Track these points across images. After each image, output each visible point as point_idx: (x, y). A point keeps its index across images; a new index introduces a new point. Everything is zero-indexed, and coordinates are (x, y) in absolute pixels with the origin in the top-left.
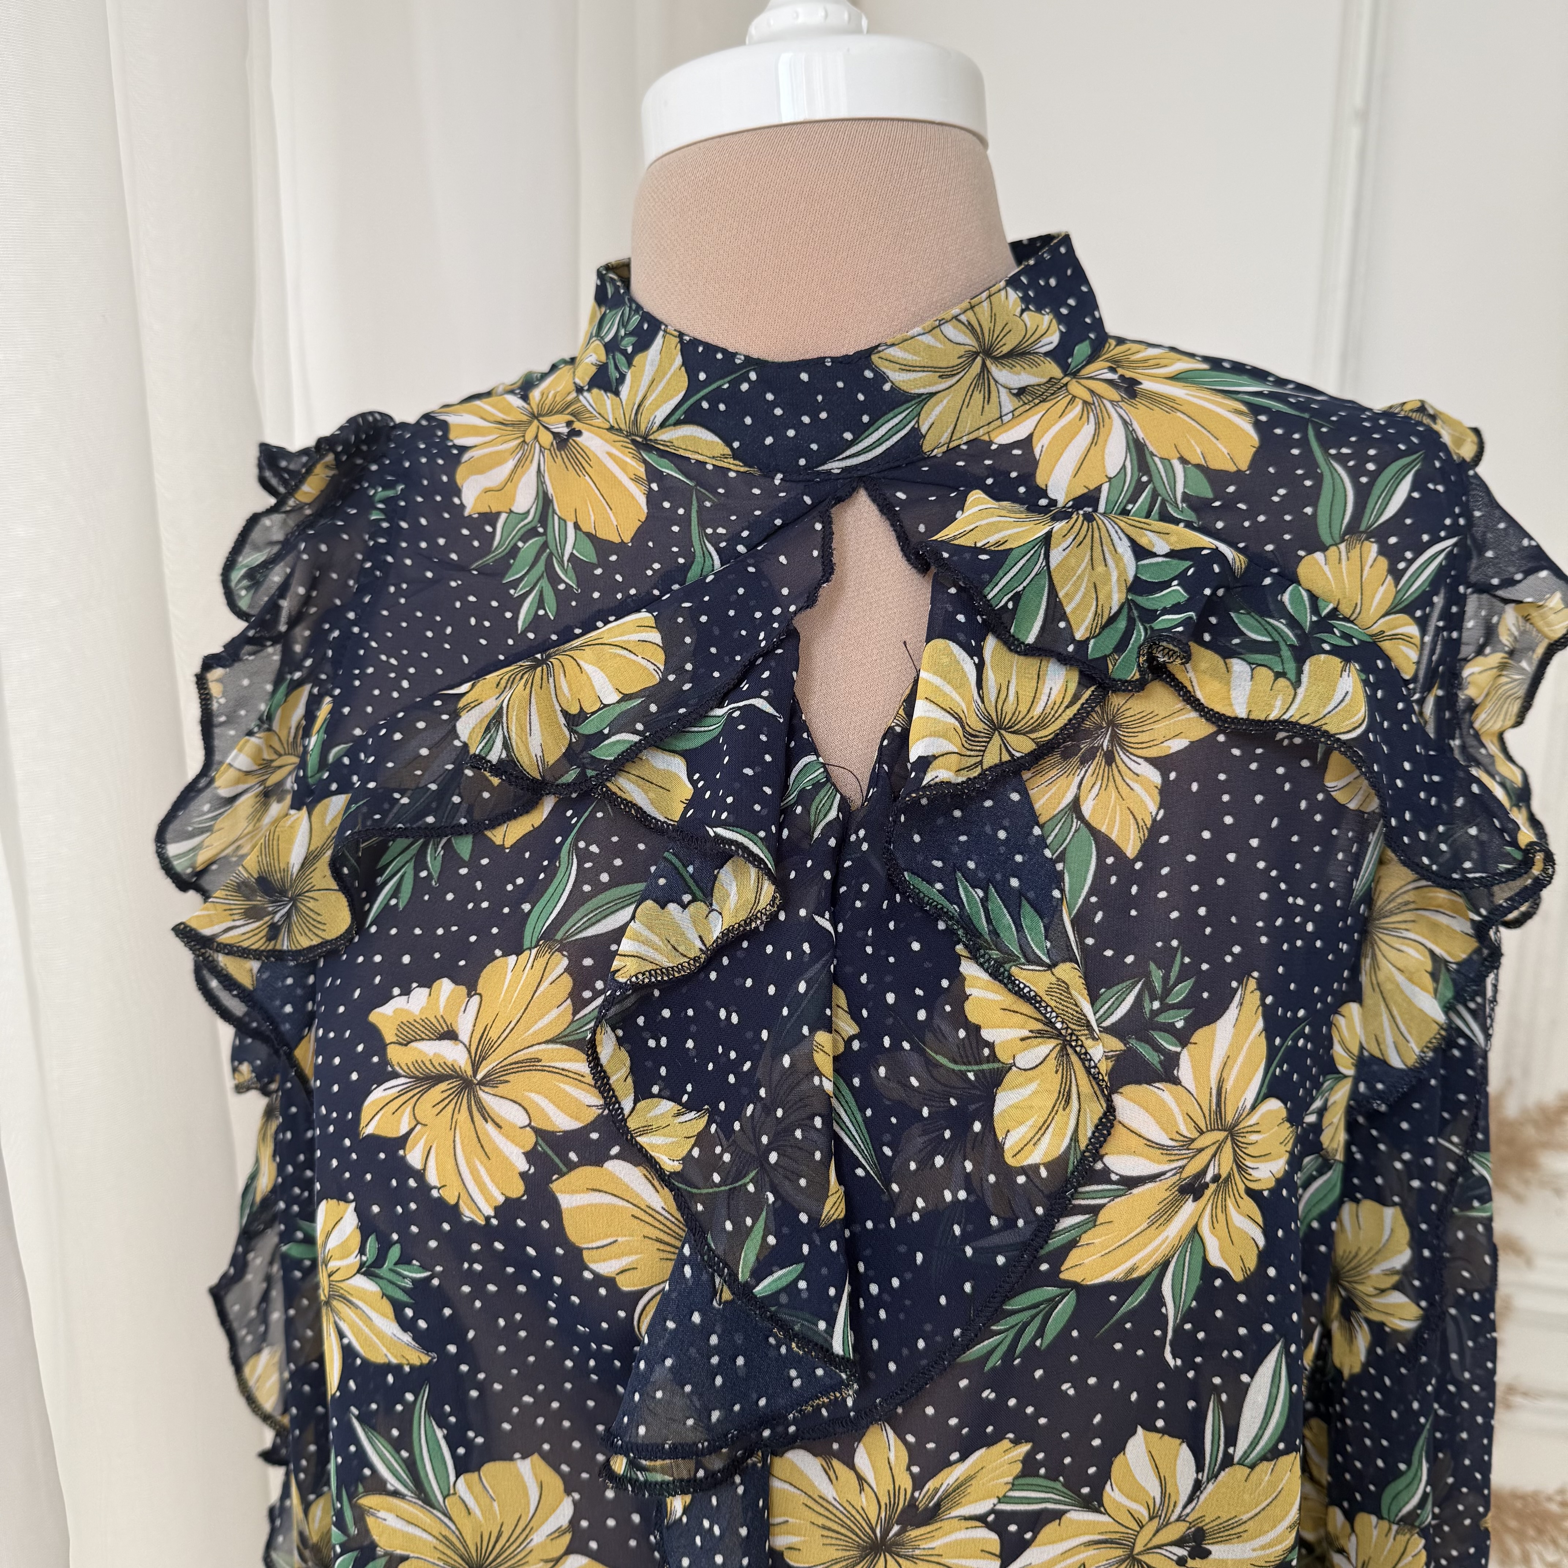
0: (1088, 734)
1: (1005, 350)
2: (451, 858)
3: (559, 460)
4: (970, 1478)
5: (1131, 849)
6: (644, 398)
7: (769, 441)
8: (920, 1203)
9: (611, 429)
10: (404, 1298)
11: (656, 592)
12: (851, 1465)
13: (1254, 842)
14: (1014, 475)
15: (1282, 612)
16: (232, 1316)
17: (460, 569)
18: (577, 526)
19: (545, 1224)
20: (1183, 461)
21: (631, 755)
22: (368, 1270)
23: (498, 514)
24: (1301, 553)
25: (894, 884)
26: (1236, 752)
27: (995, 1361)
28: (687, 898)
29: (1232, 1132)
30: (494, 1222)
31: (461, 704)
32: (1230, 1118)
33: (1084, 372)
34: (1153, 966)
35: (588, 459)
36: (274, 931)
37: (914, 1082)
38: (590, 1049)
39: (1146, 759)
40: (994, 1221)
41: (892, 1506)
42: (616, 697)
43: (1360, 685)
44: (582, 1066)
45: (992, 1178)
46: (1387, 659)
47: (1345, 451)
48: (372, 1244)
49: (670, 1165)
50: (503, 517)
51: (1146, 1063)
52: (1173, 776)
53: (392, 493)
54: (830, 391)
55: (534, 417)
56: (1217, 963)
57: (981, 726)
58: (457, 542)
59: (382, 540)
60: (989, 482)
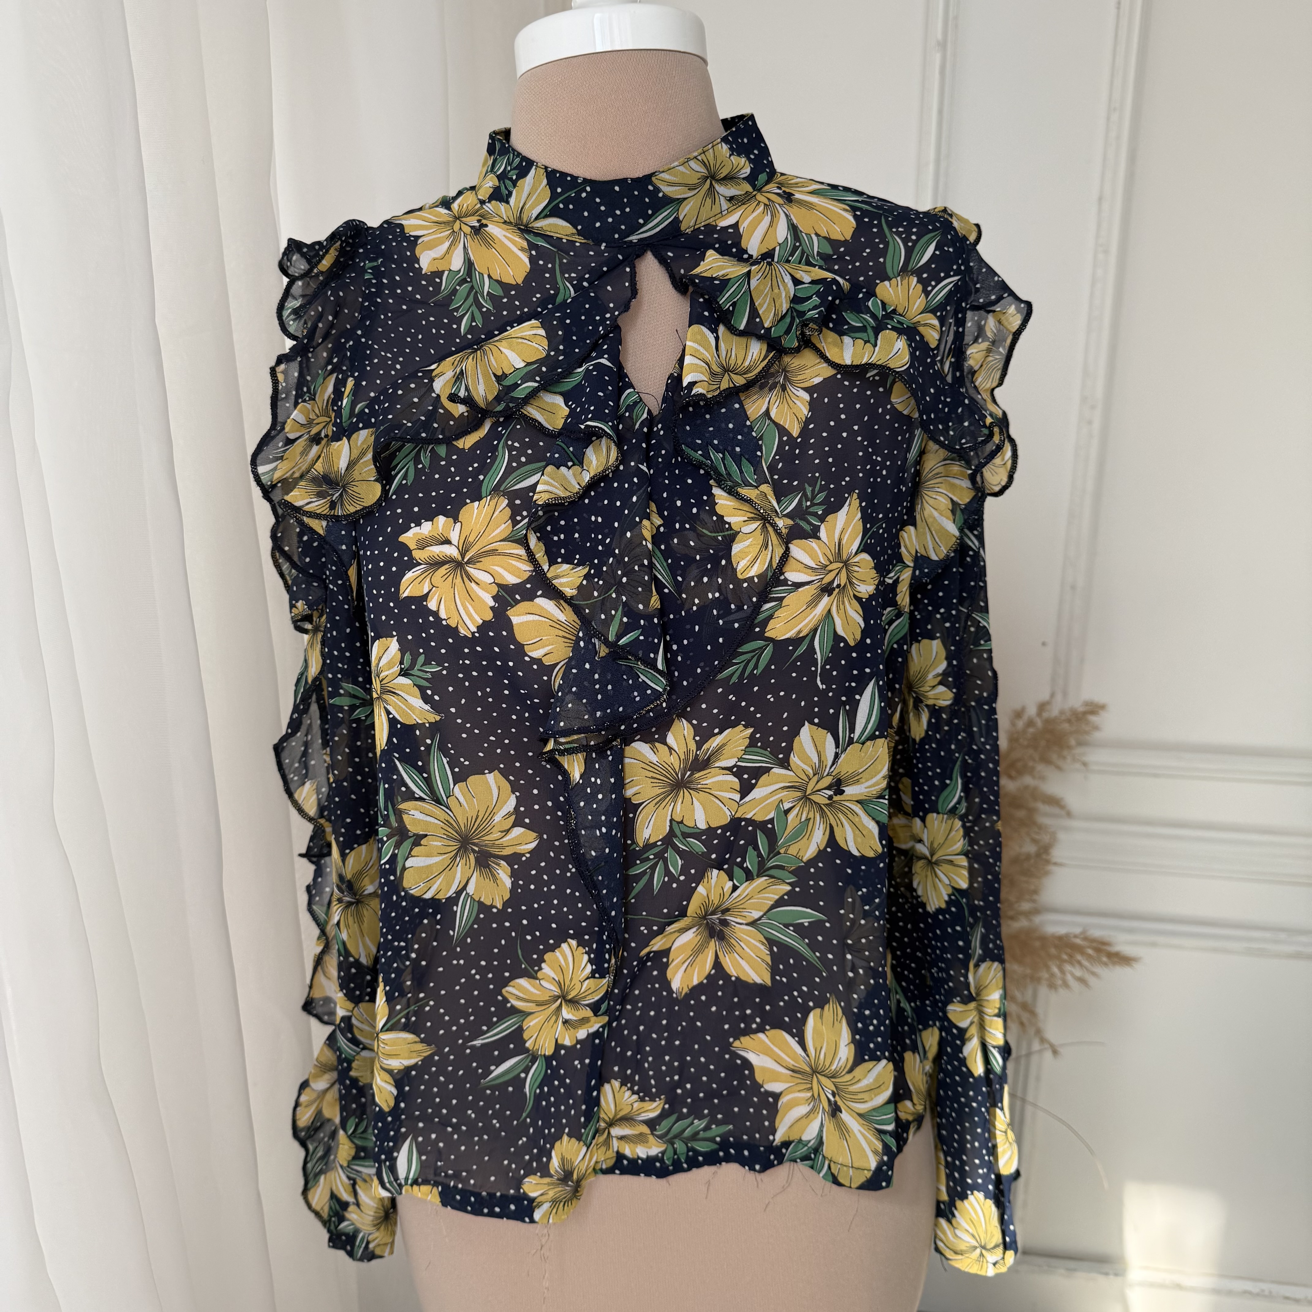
0: (773, 375)
1: (722, 176)
2: (435, 457)
3: (476, 241)
4: (724, 745)
5: (795, 432)
6: (525, 204)
7: (598, 225)
8: (697, 601)
9: (505, 222)
10: (426, 684)
11: (539, 310)
12: (665, 743)
13: (856, 428)
14: (730, 242)
15: (868, 310)
16: (285, 766)
17: (422, 303)
18: (489, 276)
19: (504, 633)
20: (817, 235)
21: (533, 394)
22: (404, 673)
23: (443, 272)
24: (878, 281)
25: (678, 452)
26: (846, 383)
27: (734, 679)
28: (570, 464)
29: (846, 564)
30: (477, 635)
31: (434, 374)
32: (845, 557)
33: (764, 189)
34: (806, 485)
35: (493, 240)
36: (333, 505)
37: (692, 543)
38: (523, 542)
39: (802, 388)
40: (733, 606)
41: (686, 760)
42: (522, 364)
43: (906, 347)
44: (521, 552)
45: (731, 586)
46: (922, 337)
47: (900, 229)
48: (408, 657)
49: (569, 592)
50: (446, 273)
51: (804, 530)
52: (815, 395)
53: (375, 264)
54: (631, 197)
55: (456, 218)
56: (838, 484)
57: (718, 370)
58: (419, 288)
59: (373, 290)
60: (717, 246)
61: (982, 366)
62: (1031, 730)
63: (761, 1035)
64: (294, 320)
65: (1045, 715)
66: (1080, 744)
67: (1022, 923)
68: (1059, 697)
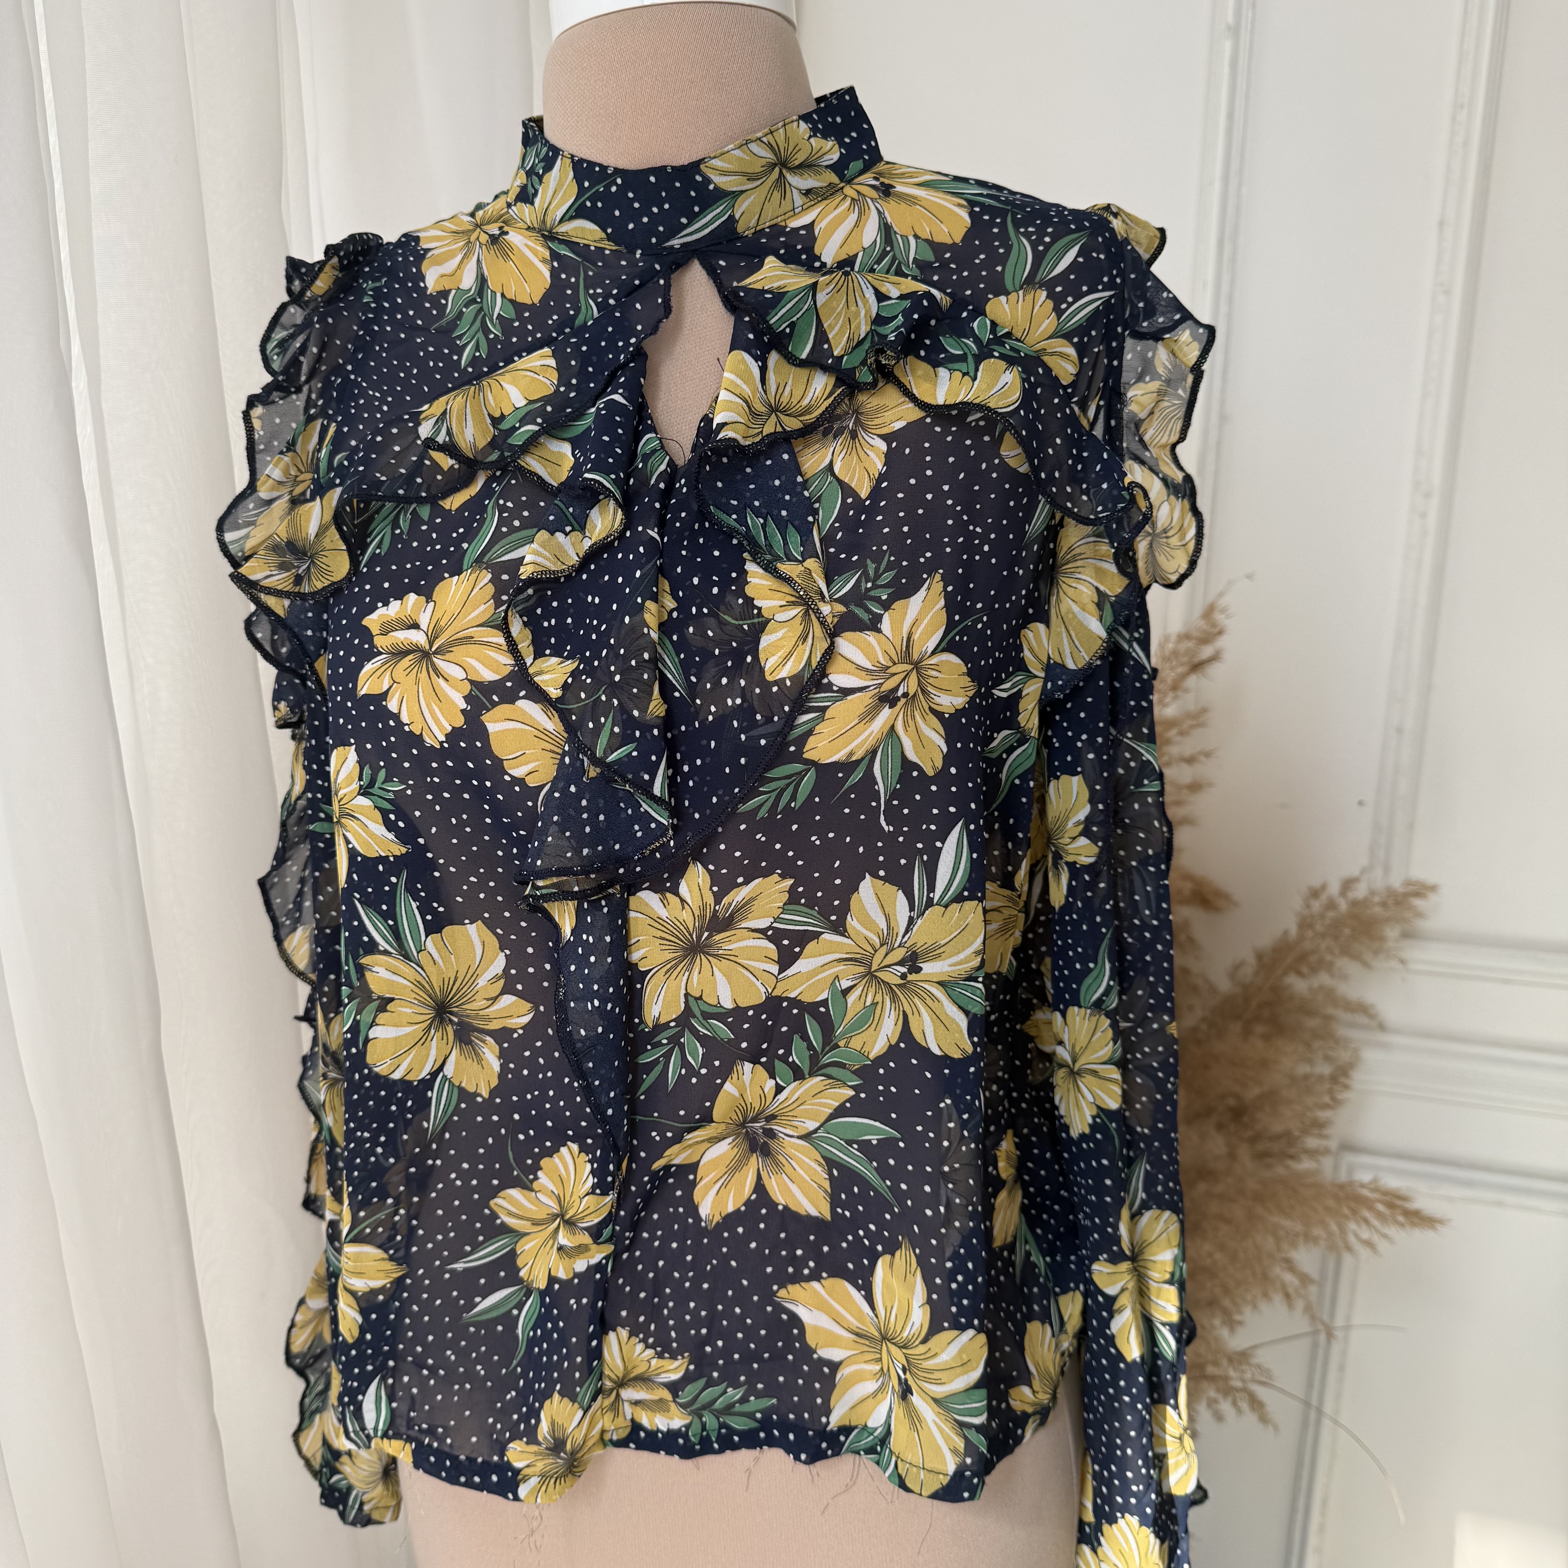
0: (839, 418)
1: (797, 163)
2: (416, 519)
3: (492, 252)
4: (752, 899)
5: (864, 493)
6: (550, 204)
7: (631, 226)
8: (713, 709)
9: (529, 228)
10: (389, 807)
11: (554, 335)
12: (677, 894)
13: (946, 488)
14: (799, 247)
15: (972, 334)
16: (275, 907)
17: (424, 330)
18: (503, 295)
19: (479, 744)
20: (916, 237)
21: (533, 441)
22: (364, 792)
23: (450, 291)
24: (990, 296)
25: (703, 515)
26: (938, 429)
27: (763, 813)
28: (568, 529)
29: (917, 666)
30: (446, 745)
31: (422, 417)
32: (915, 657)
33: (856, 181)
34: (869, 562)
35: (511, 249)
36: (298, 580)
37: (710, 633)
38: (504, 627)
39: (879, 436)
40: (758, 717)
41: (702, 917)
42: (524, 402)
43: (1018, 382)
44: (501, 640)
45: (758, 691)
46: (1048, 370)
47: (1030, 229)
48: (367, 770)
49: (554, 693)
50: (453, 292)
51: (860, 620)
52: (894, 445)
53: (378, 284)
54: (670, 189)
55: (477, 226)
56: (914, 561)
57: (763, 409)
58: (422, 312)
59: (371, 316)
60: (782, 252)
61: (1152, 413)
62: (1331, 914)
63: (815, 1284)
64: (278, 354)
65: (1351, 895)
66: (1406, 935)
67: (1306, 1165)
68: (1378, 873)
